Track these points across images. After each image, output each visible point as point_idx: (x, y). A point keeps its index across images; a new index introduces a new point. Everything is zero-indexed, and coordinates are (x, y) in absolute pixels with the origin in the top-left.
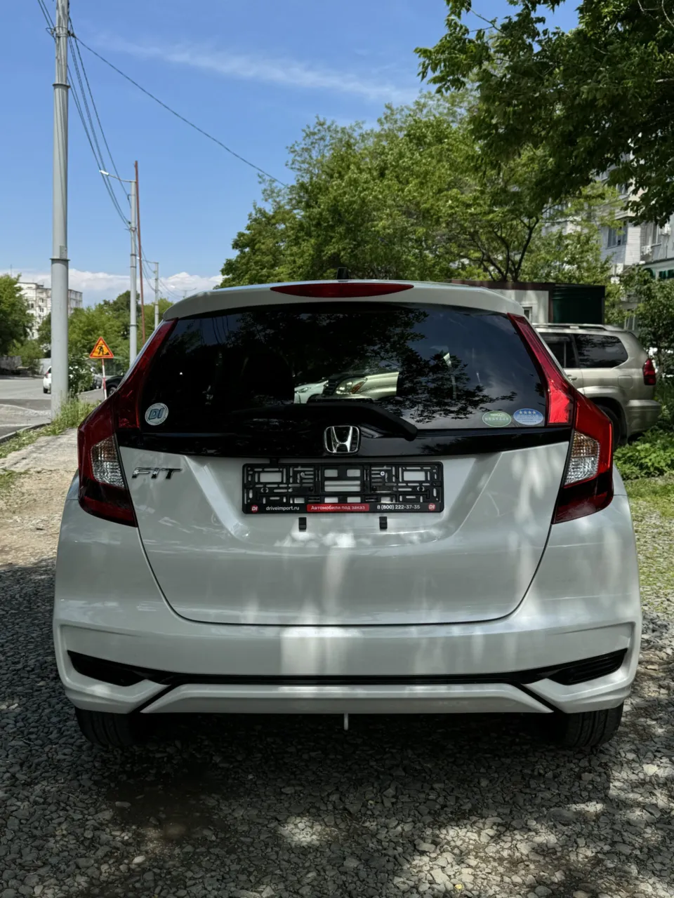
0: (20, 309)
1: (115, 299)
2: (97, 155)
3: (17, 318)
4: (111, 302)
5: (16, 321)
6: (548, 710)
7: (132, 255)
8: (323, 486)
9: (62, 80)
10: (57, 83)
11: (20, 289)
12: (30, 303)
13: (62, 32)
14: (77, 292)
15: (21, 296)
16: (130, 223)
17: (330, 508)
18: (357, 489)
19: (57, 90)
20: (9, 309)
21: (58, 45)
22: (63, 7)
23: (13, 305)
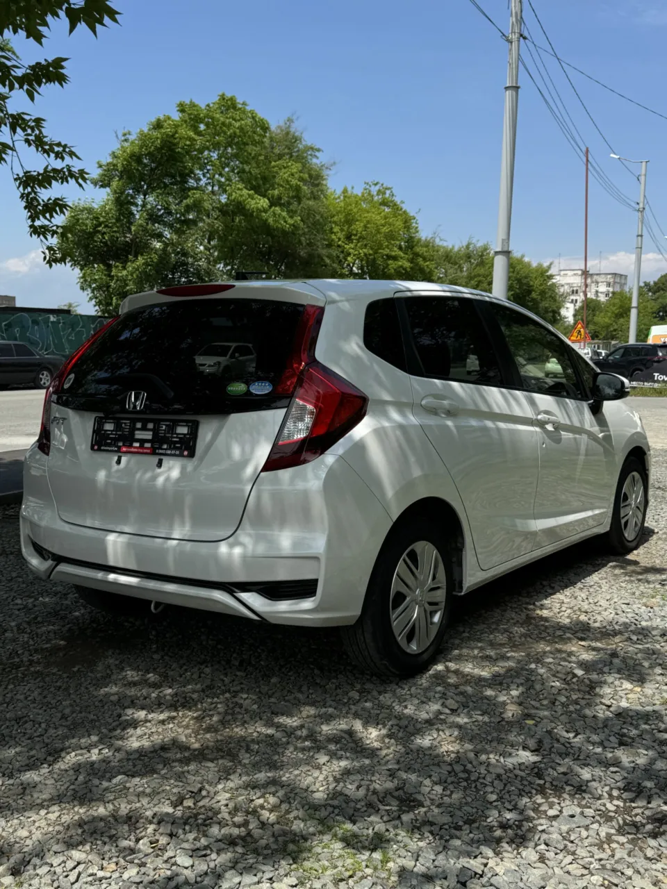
0: (551, 296)
1: (656, 280)
2: (575, 145)
3: (547, 305)
4: (652, 283)
5: (546, 308)
6: (255, 618)
7: (638, 236)
8: (134, 435)
9: (512, 82)
10: (508, 85)
11: (551, 277)
12: (575, 289)
13: (514, 37)
14: (621, 275)
15: (554, 284)
16: (638, 204)
17: (136, 450)
18: (150, 437)
19: (507, 92)
20: (539, 297)
21: (511, 50)
22: (516, 13)
23: (543, 293)
